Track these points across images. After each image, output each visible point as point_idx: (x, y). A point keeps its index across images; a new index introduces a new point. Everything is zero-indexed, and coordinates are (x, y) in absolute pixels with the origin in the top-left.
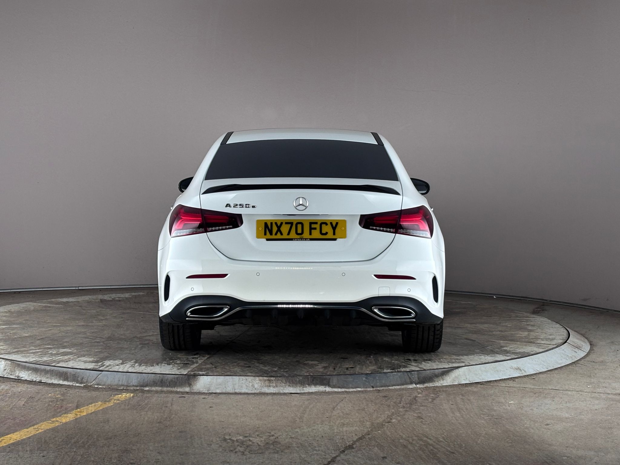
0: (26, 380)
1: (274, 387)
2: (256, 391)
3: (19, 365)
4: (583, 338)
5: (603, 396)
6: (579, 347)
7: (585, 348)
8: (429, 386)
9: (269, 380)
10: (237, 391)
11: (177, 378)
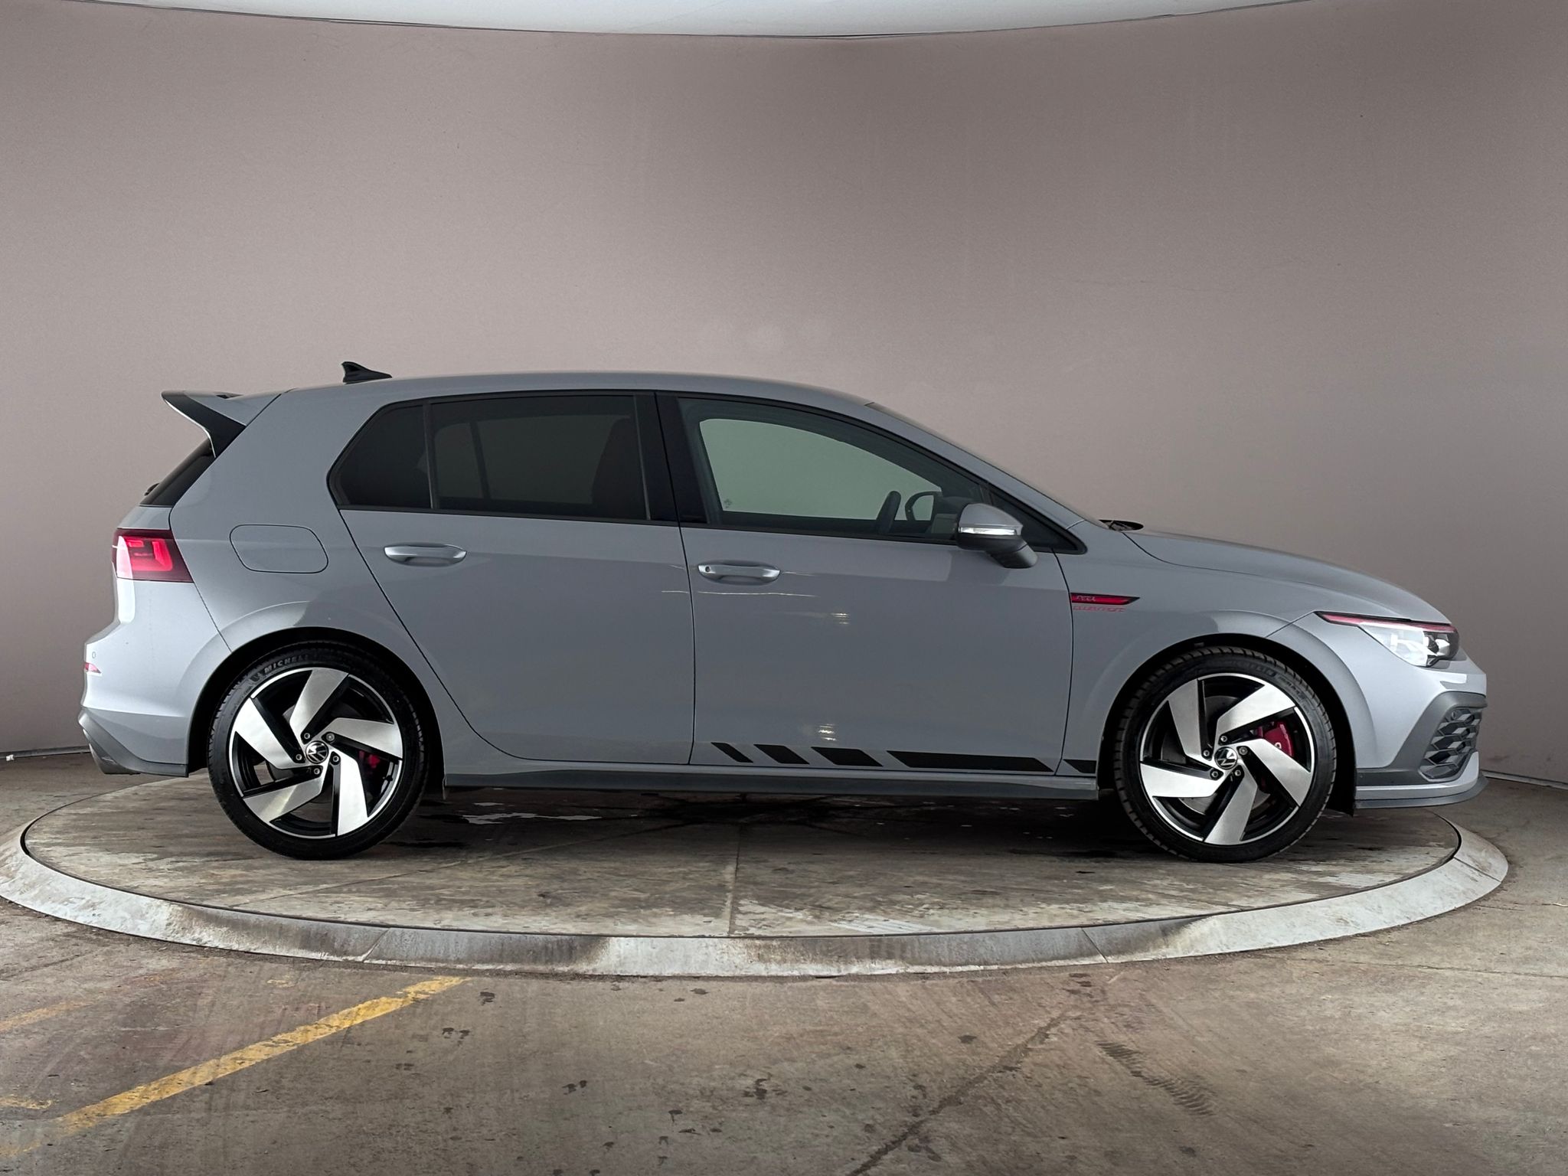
0: (216, 948)
1: (779, 963)
2: (738, 973)
3: (200, 914)
4: (1491, 848)
5: (1538, 981)
6: (1484, 869)
7: (1496, 872)
8: (1134, 959)
9: (768, 947)
10: (693, 971)
11: (558, 941)
